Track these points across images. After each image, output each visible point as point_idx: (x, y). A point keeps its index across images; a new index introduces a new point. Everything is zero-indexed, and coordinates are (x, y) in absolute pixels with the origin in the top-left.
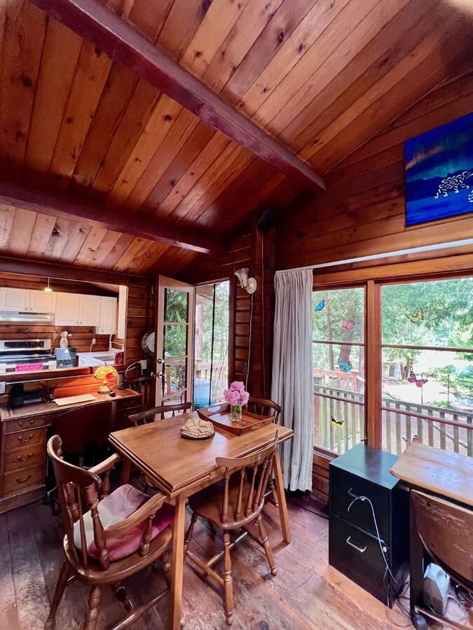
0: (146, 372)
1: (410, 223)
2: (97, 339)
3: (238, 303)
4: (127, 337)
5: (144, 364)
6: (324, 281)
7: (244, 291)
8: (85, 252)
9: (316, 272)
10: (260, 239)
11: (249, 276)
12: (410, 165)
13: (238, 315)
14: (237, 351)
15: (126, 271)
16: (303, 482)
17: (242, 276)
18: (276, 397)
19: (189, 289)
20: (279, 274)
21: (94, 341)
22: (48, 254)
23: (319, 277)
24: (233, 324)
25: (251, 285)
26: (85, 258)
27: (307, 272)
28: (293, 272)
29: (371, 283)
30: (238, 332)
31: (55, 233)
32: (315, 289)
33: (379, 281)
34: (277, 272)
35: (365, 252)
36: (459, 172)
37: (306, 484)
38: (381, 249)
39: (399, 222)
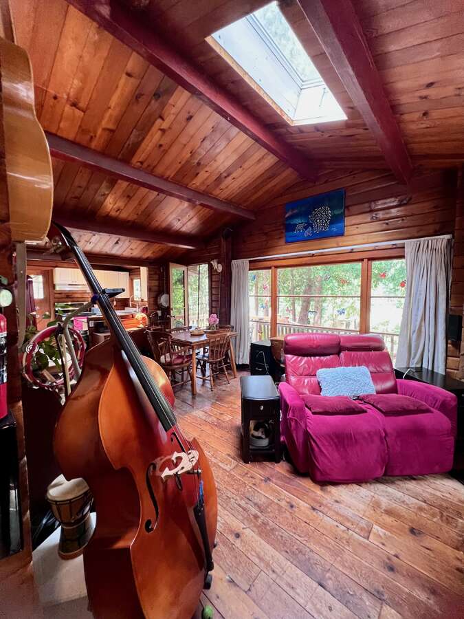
0: (162, 317)
1: (287, 242)
2: (117, 301)
3: (214, 277)
4: (149, 298)
5: (159, 313)
6: (254, 266)
7: (216, 271)
8: (128, 250)
9: (250, 262)
10: (224, 243)
11: (218, 263)
12: (287, 215)
13: (213, 283)
14: (213, 303)
15: (147, 258)
16: (245, 359)
17: (214, 263)
18: (232, 323)
19: (184, 268)
20: (233, 262)
21: (115, 303)
22: (109, 252)
23: (252, 264)
24: (211, 288)
25: (219, 268)
26: (127, 253)
27: (246, 261)
28: (240, 261)
29: (273, 268)
30: (213, 292)
31: (117, 243)
32: (250, 270)
33: (277, 267)
34: (233, 261)
35: (271, 253)
36: (302, 223)
37: (247, 361)
38: (275, 253)
39: (283, 241)
